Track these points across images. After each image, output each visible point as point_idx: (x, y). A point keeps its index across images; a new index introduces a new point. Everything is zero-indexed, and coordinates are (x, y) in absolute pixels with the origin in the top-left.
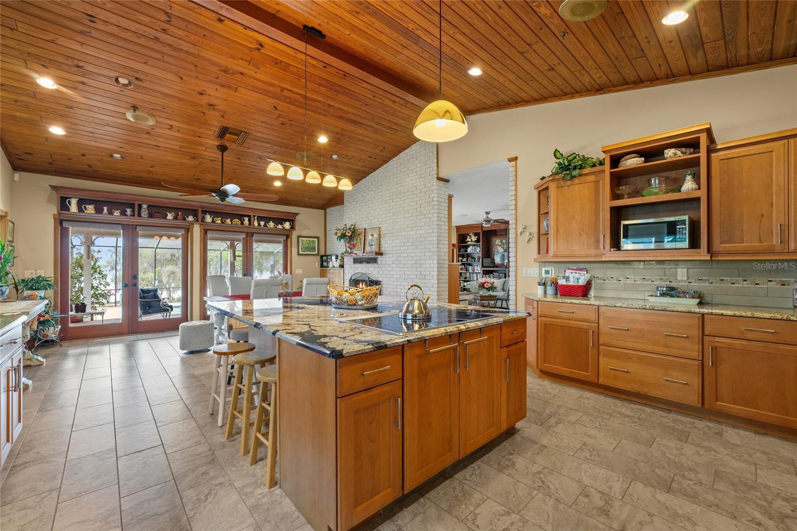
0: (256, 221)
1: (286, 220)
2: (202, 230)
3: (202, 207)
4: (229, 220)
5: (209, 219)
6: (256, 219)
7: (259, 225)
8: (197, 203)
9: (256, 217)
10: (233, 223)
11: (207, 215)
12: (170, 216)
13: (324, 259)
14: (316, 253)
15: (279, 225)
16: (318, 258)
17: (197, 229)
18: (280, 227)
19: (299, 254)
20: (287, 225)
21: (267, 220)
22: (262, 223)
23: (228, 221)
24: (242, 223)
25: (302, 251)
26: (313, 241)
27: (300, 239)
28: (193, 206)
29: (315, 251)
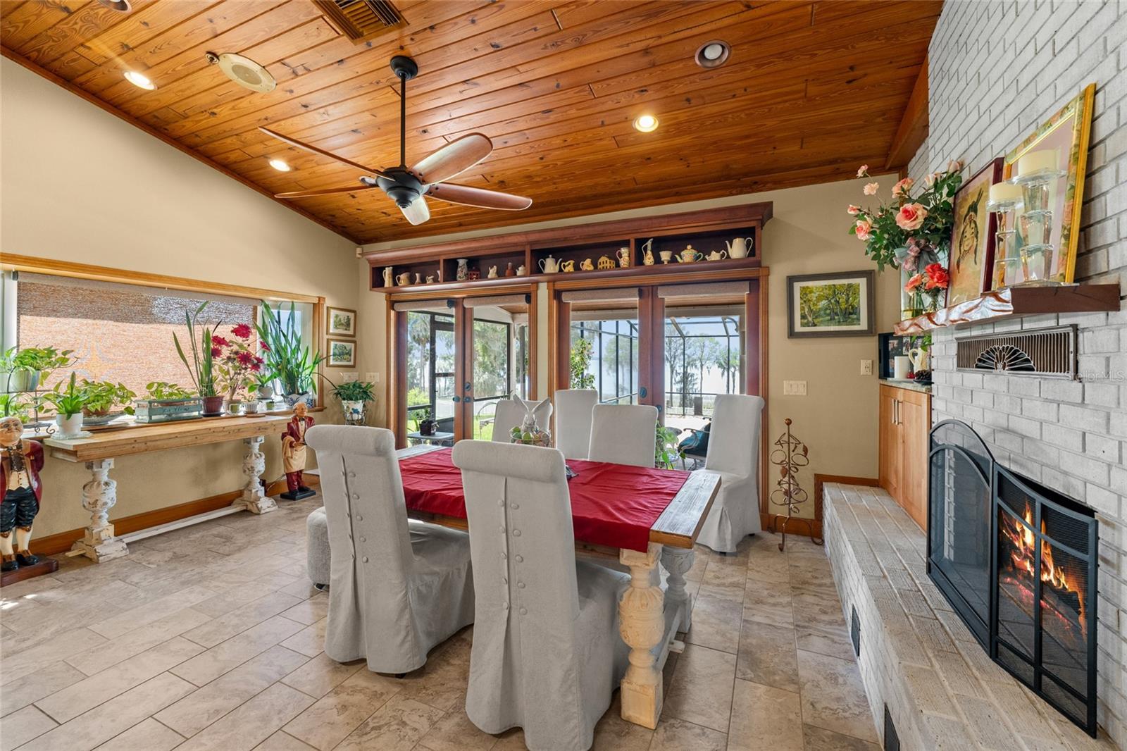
0: (649, 252)
1: (732, 234)
2: (552, 292)
3: (531, 243)
4: (588, 261)
5: (551, 266)
6: (649, 248)
7: (658, 260)
8: (520, 237)
9: (649, 243)
10: (600, 267)
11: (547, 260)
12: (492, 272)
13: (890, 347)
14: (863, 325)
15: (713, 253)
16: (872, 344)
17: (543, 293)
18: (715, 256)
19: (792, 334)
20: (737, 249)
21: (676, 243)
22: (665, 256)
23: (587, 265)
24: (618, 265)
25: (803, 325)
26: (850, 286)
27: (798, 286)
28: (516, 245)
29: (858, 319)
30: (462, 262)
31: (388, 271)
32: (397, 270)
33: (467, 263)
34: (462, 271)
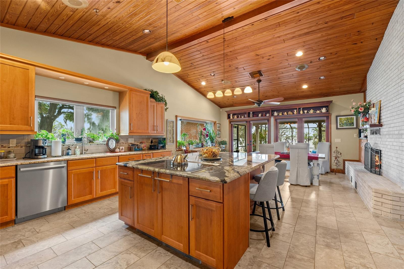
0: (301, 111)
1: (322, 107)
2: (275, 119)
3: (271, 109)
4: (286, 113)
5: (276, 114)
6: (301, 110)
7: (304, 113)
8: (269, 108)
9: (301, 109)
10: (288, 114)
11: (275, 112)
12: (260, 115)
13: (361, 131)
14: (355, 126)
15: (318, 111)
16: (357, 131)
17: (272, 119)
18: (318, 112)
19: (337, 128)
20: (324, 110)
21: (309, 109)
22: (306, 111)
23: (285, 113)
24: (293, 114)
25: (340, 126)
26: (351, 118)
27: (338, 118)
28: (267, 109)
29: (354, 125)
30: (251, 113)
31: (231, 115)
32: (234, 115)
33: (252, 113)
34: (251, 115)
